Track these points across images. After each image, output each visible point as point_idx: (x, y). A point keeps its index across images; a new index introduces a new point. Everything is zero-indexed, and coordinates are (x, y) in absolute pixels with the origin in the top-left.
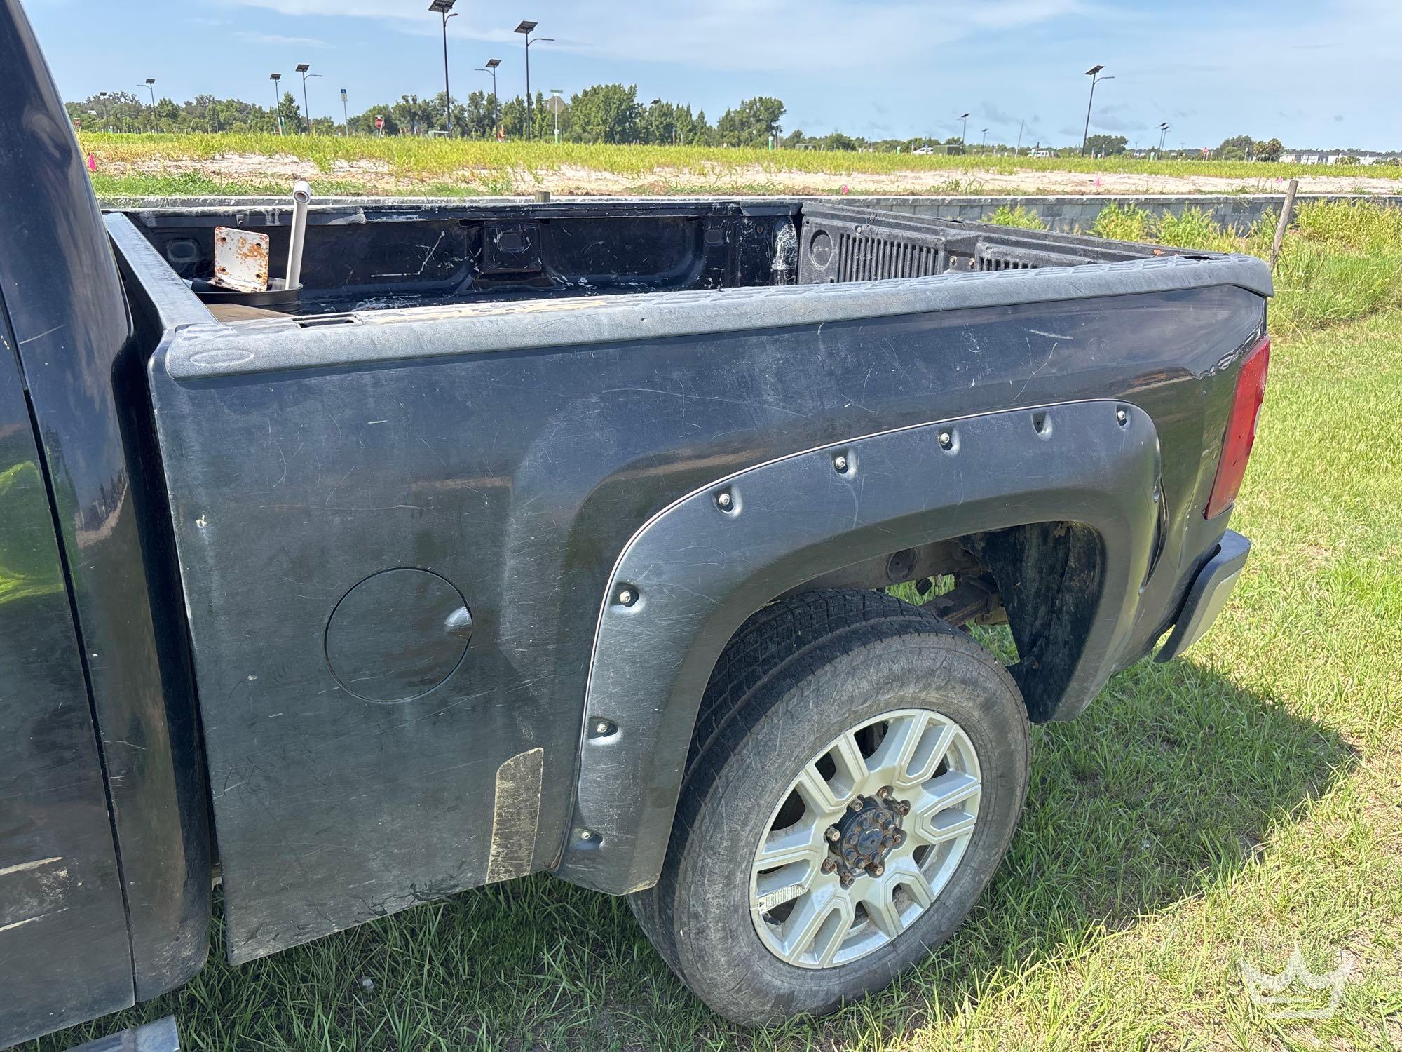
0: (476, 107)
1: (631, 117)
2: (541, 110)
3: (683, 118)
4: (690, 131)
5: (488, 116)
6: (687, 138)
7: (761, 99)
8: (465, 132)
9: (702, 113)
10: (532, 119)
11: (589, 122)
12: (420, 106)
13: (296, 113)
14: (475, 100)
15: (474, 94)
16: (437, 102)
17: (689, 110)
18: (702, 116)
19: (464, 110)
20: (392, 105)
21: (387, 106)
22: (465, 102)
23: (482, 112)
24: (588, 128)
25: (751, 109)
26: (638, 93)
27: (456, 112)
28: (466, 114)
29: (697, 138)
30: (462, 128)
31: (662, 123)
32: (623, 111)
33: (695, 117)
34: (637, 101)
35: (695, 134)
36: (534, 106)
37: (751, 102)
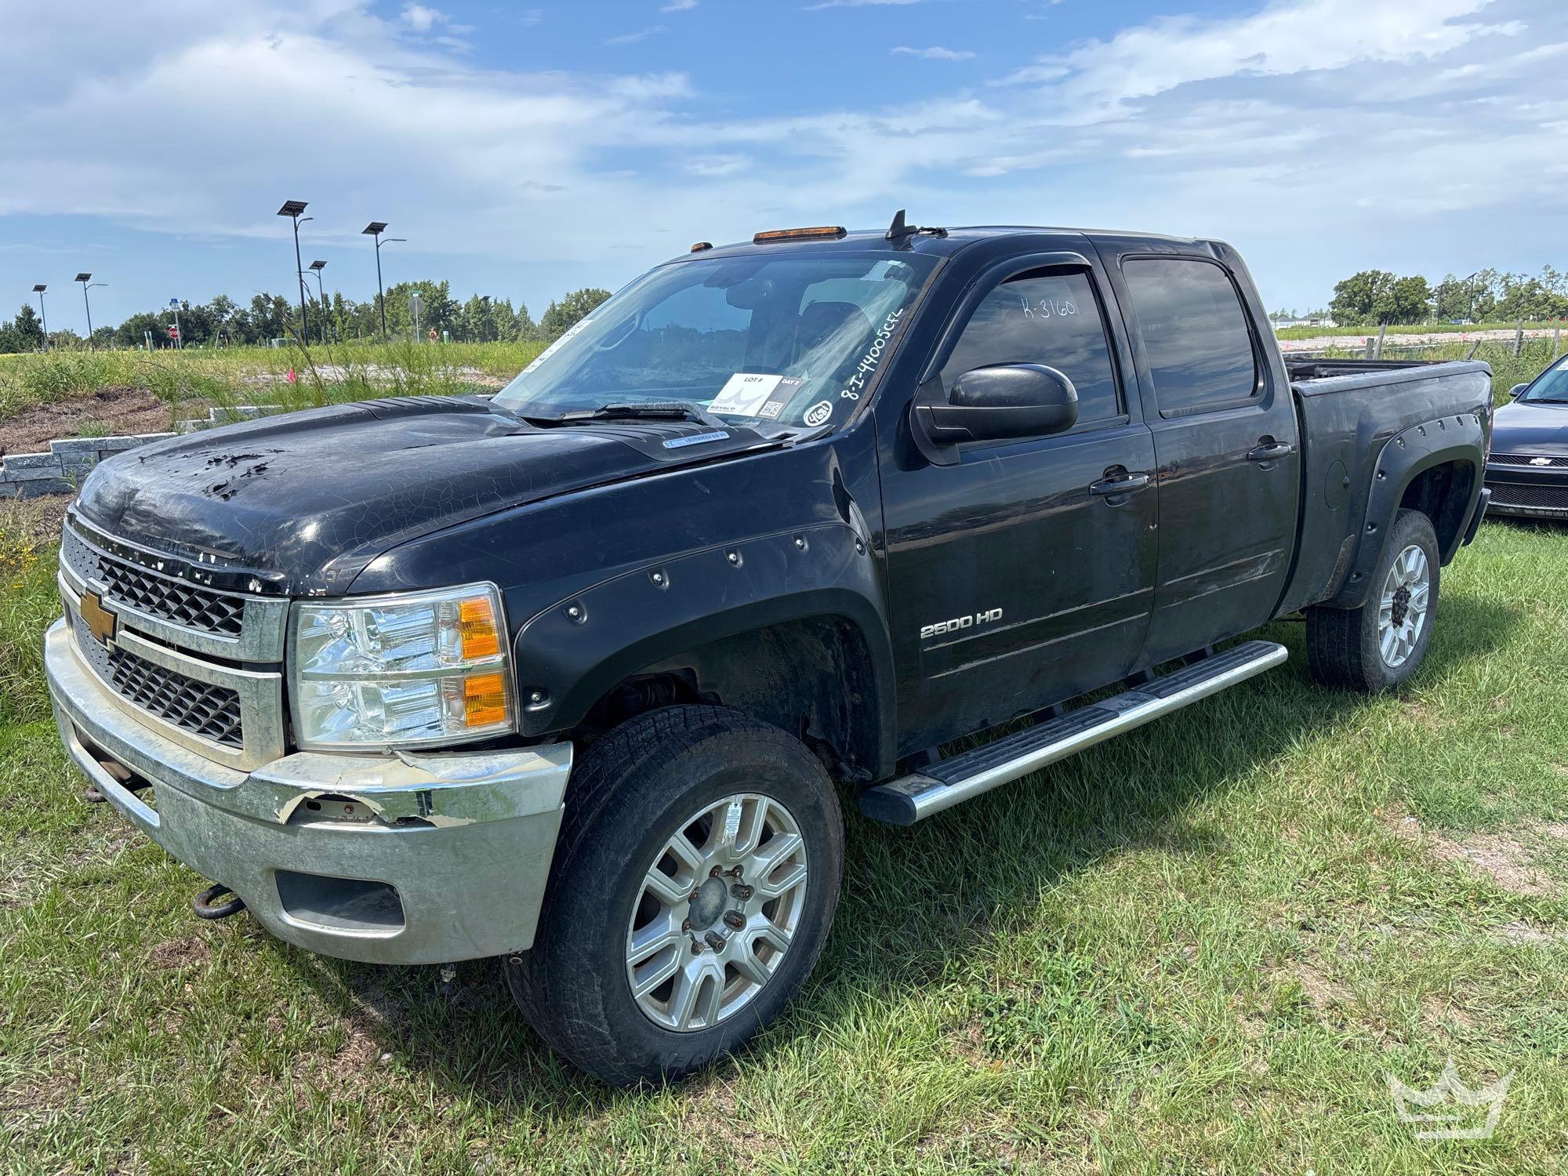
0: (261, 311)
1: (445, 315)
2: (341, 312)
3: (504, 314)
4: (513, 327)
5: (277, 320)
6: (510, 334)
7: (588, 290)
8: (250, 340)
9: (524, 307)
10: (331, 322)
11: (397, 322)
12: (192, 312)
13: (37, 327)
14: (258, 303)
15: (259, 297)
16: (214, 307)
17: (509, 305)
18: (524, 310)
19: (247, 315)
20: (158, 313)
21: (152, 315)
22: (248, 307)
23: (269, 316)
24: (397, 329)
25: (577, 301)
26: (450, 290)
27: (237, 317)
28: (250, 320)
29: (521, 335)
30: (247, 334)
31: (480, 319)
32: (436, 309)
33: (516, 312)
34: (450, 298)
35: (519, 330)
36: (331, 308)
37: (577, 295)
